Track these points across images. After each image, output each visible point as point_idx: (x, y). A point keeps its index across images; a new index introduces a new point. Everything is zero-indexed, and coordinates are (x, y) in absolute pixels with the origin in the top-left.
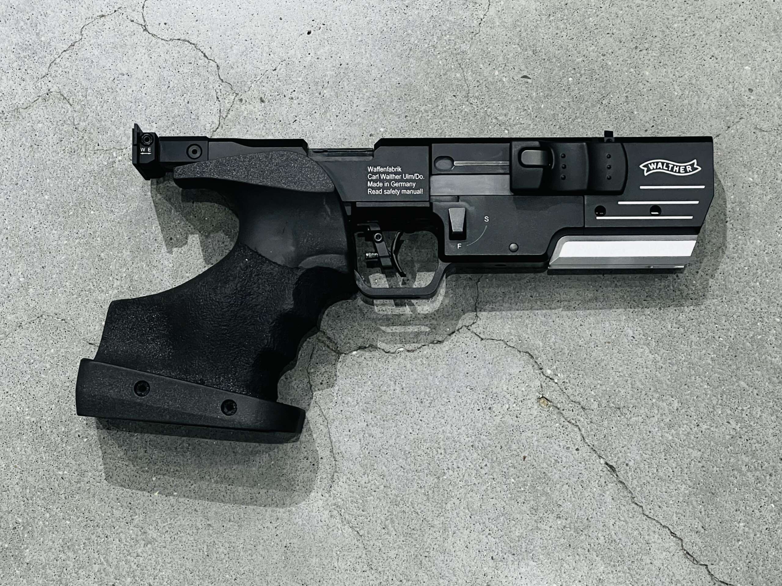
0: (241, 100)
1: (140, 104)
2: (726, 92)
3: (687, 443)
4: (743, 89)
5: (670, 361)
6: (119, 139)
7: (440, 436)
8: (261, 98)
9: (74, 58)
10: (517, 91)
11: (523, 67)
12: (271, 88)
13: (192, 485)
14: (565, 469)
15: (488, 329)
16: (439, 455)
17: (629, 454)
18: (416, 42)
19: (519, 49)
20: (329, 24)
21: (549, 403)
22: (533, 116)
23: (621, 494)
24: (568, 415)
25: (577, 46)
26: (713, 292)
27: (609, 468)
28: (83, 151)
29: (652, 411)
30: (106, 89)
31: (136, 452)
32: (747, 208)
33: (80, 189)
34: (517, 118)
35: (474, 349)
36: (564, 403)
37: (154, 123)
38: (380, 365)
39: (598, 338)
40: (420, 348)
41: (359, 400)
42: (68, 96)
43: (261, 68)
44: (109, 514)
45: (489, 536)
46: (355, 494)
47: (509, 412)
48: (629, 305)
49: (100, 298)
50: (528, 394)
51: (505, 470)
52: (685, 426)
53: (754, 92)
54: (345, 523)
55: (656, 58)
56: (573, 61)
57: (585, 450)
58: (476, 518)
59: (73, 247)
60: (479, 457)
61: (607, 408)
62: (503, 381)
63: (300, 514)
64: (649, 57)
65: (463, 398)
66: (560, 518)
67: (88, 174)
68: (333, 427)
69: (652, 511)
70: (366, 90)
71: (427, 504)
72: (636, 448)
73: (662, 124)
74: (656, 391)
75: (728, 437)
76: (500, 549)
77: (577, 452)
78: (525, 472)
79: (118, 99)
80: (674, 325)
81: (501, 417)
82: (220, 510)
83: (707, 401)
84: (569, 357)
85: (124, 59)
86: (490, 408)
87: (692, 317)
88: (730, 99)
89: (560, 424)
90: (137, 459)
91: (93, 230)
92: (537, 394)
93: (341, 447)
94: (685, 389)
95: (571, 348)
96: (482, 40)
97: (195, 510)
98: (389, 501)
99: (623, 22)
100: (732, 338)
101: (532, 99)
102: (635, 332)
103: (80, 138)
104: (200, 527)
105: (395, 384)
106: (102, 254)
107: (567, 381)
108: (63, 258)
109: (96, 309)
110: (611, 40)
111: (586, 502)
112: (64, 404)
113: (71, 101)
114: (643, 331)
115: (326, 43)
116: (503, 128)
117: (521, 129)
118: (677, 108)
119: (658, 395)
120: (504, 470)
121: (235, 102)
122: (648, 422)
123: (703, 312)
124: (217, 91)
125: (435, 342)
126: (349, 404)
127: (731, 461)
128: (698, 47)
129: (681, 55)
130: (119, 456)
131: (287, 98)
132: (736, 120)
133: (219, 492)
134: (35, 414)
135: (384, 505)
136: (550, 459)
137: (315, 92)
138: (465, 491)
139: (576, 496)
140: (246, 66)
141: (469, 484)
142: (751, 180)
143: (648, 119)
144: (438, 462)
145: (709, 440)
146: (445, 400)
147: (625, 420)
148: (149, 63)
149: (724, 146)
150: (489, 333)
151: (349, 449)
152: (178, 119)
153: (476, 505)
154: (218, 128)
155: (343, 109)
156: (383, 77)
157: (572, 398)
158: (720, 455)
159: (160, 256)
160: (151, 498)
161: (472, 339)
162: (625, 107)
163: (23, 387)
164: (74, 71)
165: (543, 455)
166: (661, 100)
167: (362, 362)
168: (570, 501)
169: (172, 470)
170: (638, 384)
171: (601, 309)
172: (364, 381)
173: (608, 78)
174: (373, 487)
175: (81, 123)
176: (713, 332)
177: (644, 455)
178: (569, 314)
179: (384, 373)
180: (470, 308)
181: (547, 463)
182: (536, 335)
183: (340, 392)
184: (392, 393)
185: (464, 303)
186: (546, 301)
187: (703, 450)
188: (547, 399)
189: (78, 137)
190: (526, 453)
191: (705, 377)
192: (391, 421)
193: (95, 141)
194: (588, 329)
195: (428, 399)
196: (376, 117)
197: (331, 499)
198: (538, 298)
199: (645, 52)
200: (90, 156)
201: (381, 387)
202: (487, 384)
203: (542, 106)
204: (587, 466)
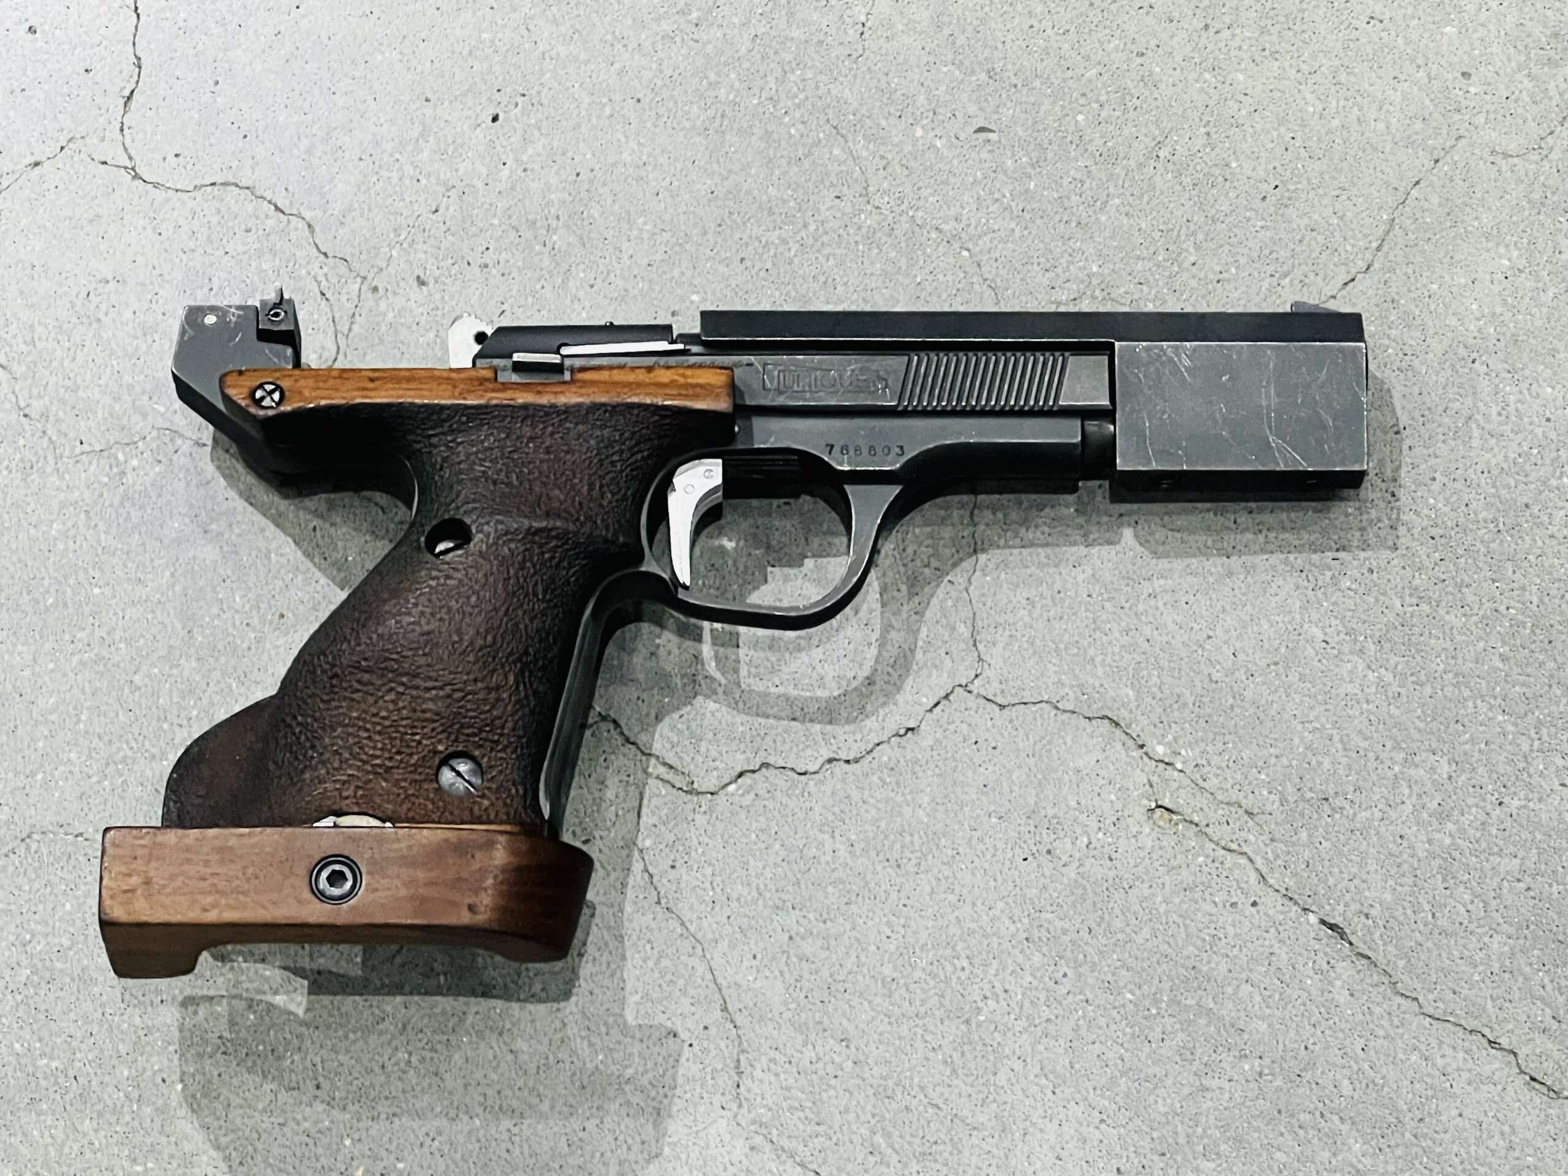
0: (375, 289)
1: (156, 337)
2: (1416, 89)
3: (1484, 845)
4: (1450, 76)
5: (1414, 679)
6: (125, 421)
8: (418, 277)
10: (970, 162)
11: (972, 109)
12: (435, 251)
13: (433, 1140)
14: (1236, 951)
15: (1010, 684)
16: (959, 973)
17: (1367, 894)
18: (731, 97)
19: (957, 73)
20: (534, 92)
21: (1174, 817)
22: (1016, 209)
23: (1368, 981)
24: (1219, 834)
25: (1080, 46)
26: (1476, 515)
27: (1330, 931)
28: (52, 462)
29: (1397, 791)
30: (74, 319)
31: (295, 1093)
32: (1512, 325)
33: (61, 546)
34: (983, 220)
35: (988, 731)
36: (1206, 809)
38: (792, 804)
39: (1251, 658)
40: (870, 751)
41: (762, 887)
43: (405, 213)
45: (1103, 1126)
46: (793, 1091)
47: (1092, 853)
49: (149, 773)
50: (1124, 806)
51: (1109, 977)
52: (1474, 810)
53: (1474, 78)
54: (784, 1157)
55: (1253, 42)
56: (1079, 79)
57: (1272, 903)
58: (1067, 1091)
59: (71, 675)
60: (1046, 960)
61: (1301, 805)
62: (1065, 789)
63: (684, 1157)
64: (1237, 43)
65: (987, 840)
66: (1246, 1056)
67: (71, 509)
68: (716, 955)
69: (1441, 1005)
70: (643, 219)
71: (956, 1082)
72: (1379, 878)
73: (1295, 179)
74: (1397, 747)
76: (1132, 1149)
77: (1253, 910)
78: (1151, 971)
79: (104, 336)
80: (1407, 599)
81: (1077, 864)
83: (1508, 747)
84: (1197, 710)
85: (102, 247)
86: (1049, 852)
87: (1443, 577)
88: (1427, 102)
89: (1207, 857)
91: (105, 629)
92: (1145, 802)
94: (1457, 731)
95: (1199, 690)
96: (874, 68)
98: (871, 1092)
100: (1535, 603)
101: (1005, 172)
103: (40, 434)
105: (833, 837)
106: (137, 679)
107: (1204, 762)
108: (52, 701)
110: (1150, 20)
111: (1294, 1011)
112: (116, 1019)
114: (1344, 626)
115: (536, 133)
116: (956, 245)
117: (995, 243)
118: (1319, 140)
120: (1106, 979)
121: (363, 297)
122: (1394, 816)
123: (1462, 560)
124: (321, 278)
125: (902, 732)
126: (743, 900)
129: (1305, 27)
130: (260, 1107)
131: (475, 268)
132: (1448, 144)
133: (494, 1144)
134: (56, 1052)
135: (862, 1102)
136: (1202, 935)
137: (534, 242)
138: (1031, 1039)
139: (1271, 1004)
140: (371, 215)
141: (1037, 1022)
142: (1507, 263)
143: (1263, 175)
144: (960, 987)
145: (1531, 828)
146: (950, 852)
147: (1344, 821)
148: (157, 245)
149: (1435, 200)
150: (1013, 691)
151: (761, 998)
153: (1061, 1064)
154: (336, 359)
155: (601, 268)
156: (675, 184)
157: (1220, 796)
158: (1560, 856)
159: (265, 657)
161: (981, 710)
162: (1211, 157)
163: (19, 998)
165: (1182, 929)
166: (1282, 130)
167: (753, 805)
168: (1262, 1019)
169: (383, 1116)
170: (1357, 741)
171: (1244, 594)
172: (763, 846)
173: (1159, 102)
174: (830, 1068)
175: (34, 403)
176: (1493, 600)
177: (1399, 888)
178: (1179, 619)
179: (805, 819)
180: (963, 646)
181: (1194, 945)
182: (1117, 678)
183: (718, 879)
184: (829, 859)
185: (946, 638)
186: (1123, 599)
187: (1521, 854)
188: (1167, 809)
189: (33, 435)
190: (1146, 932)
191: (1495, 698)
192: (841, 920)
193: (71, 435)
194: (1226, 642)
195: (912, 856)
196: (676, 273)
197: (744, 1111)
198: (1105, 596)
199: (1226, 34)
200: (68, 471)
201: (805, 850)
202: (1032, 800)
203: (1032, 186)
204: (1283, 935)
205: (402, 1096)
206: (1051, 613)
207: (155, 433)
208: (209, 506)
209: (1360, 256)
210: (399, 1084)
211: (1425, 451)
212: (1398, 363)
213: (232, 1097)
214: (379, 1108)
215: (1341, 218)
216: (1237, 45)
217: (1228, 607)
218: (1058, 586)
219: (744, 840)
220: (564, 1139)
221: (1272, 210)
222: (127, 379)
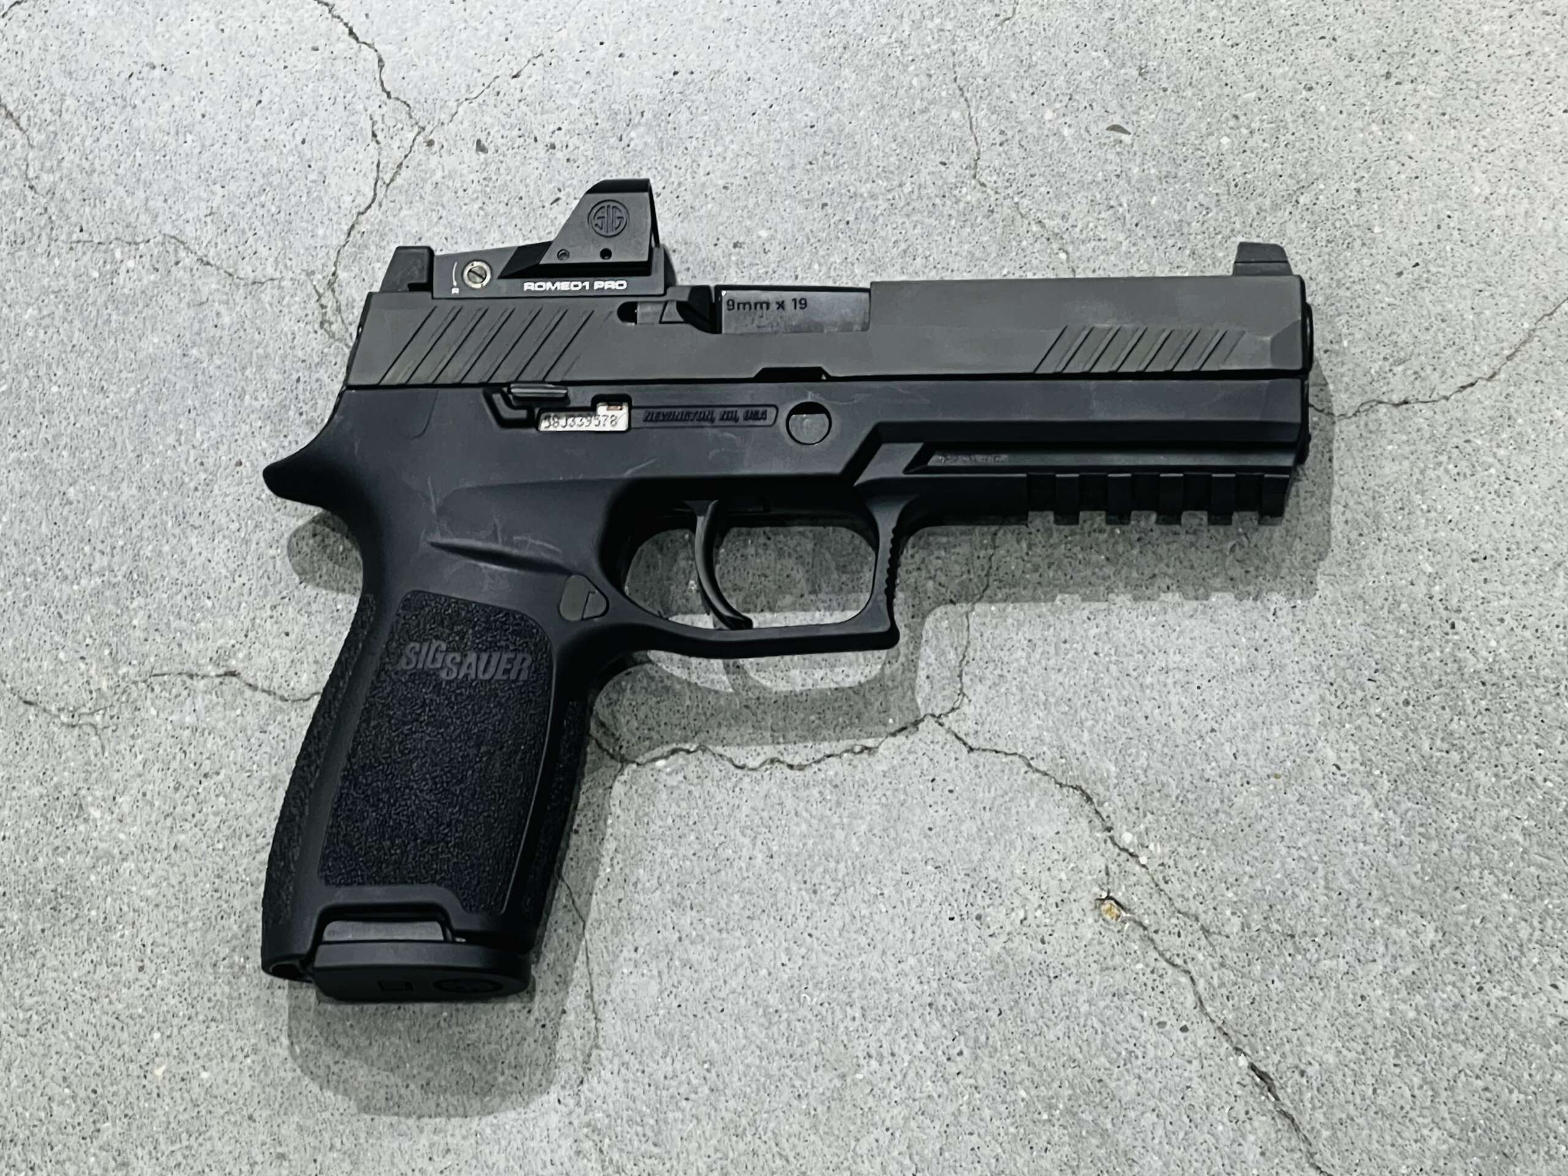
0: (430, 143)
1: (189, 138)
3: (1450, 1029)
5: (1422, 830)
6: (132, 219)
7: (853, 974)
8: (479, 142)
9: (38, 21)
10: (1094, 160)
11: (1113, 105)
12: (504, 119)
13: (246, 1056)
14: (1150, 1074)
15: (987, 727)
16: (848, 1022)
17: (1309, 1049)
18: (860, 30)
19: (1106, 61)
21: (1124, 914)
22: (1130, 223)
23: (1285, 1143)
24: (1166, 945)
25: (1246, 63)
26: (1537, 670)
27: (1258, 1080)
28: (45, 242)
29: (1371, 947)
30: (109, 99)
31: (117, 969)
33: (30, 333)
34: (1091, 225)
35: (949, 771)
36: (1160, 915)
37: (218, 186)
38: (718, 799)
39: (1252, 764)
40: (818, 762)
41: (664, 877)
42: (16, 109)
43: (484, 71)
44: (42, 1115)
46: (638, 1103)
47: (1025, 930)
48: (1333, 689)
49: (57, 594)
50: (1073, 889)
51: (1008, 1068)
52: (1449, 988)
55: (1435, 103)
56: (1235, 99)
57: (1202, 1030)
60: (944, 1032)
61: (1264, 935)
62: (1014, 854)
63: (504, 1143)
64: (1418, 99)
65: (916, 887)
67: (52, 296)
68: (595, 937)
70: (730, 137)
71: (812, 1138)
72: (1326, 1035)
73: (1439, 262)
74: (1384, 899)
75: (1551, 1022)
77: (1182, 1035)
78: (1053, 1072)
79: (135, 123)
80: (1438, 742)
81: (1004, 938)
82: (310, 1123)
83: (1506, 931)
84: (1179, 804)
85: (160, 28)
86: (979, 917)
87: (1483, 728)
89: (1147, 966)
90: (120, 986)
91: (52, 431)
92: (1096, 889)
93: (612, 990)
94: (1454, 898)
95: (1186, 784)
96: (1019, 35)
97: (250, 1118)
98: (720, 1125)
99: (1360, 14)
101: (1129, 182)
102: (1343, 755)
103: (39, 210)
104: (259, 1158)
105: (754, 843)
106: (71, 492)
107: (1171, 863)
109: (46, 619)
110: (1329, 52)
111: (1196, 1156)
113: (23, 122)
114: (1362, 755)
115: (644, 20)
116: (1055, 246)
117: (1098, 252)
118: (1477, 225)
119: (1388, 910)
120: (1004, 1069)
121: (415, 148)
122: (1361, 973)
123: (1510, 716)
124: (375, 118)
125: (857, 749)
126: (640, 886)
127: (1556, 1079)
128: (1536, 83)
129: (1495, 100)
130: (75, 975)
131: (540, 146)
135: (707, 1135)
136: (1119, 1048)
137: (610, 134)
138: (906, 1112)
139: (1173, 1141)
140: (448, 64)
141: (918, 1095)
143: (1405, 248)
144: (845, 1038)
145: (1506, 1024)
146: (873, 890)
147: (1305, 964)
148: (217, 41)
150: (988, 736)
151: (631, 995)
152: (275, 179)
153: (931, 1146)
154: (369, 206)
156: (776, 108)
157: (1179, 903)
158: (1530, 1064)
159: (209, 504)
160: (144, 1082)
161: (947, 747)
162: (1355, 216)
164: (36, 50)
165: (1099, 1037)
166: (1440, 205)
167: (678, 787)
168: (1159, 1154)
169: (201, 1017)
170: (1343, 881)
171: (1262, 694)
172: (679, 833)
173: (1316, 142)
174: (684, 1089)
175: (44, 176)
176: (1532, 766)
177: (1345, 1052)
178: (1186, 703)
179: (730, 816)
180: (948, 674)
181: (1106, 1056)
182: (1102, 748)
183: (619, 856)
184: (744, 866)
185: (932, 660)
186: (1131, 668)
187: (1488, 1049)
188: (1117, 903)
189: (33, 209)
190: (1060, 1029)
191: (1505, 874)
192: (738, 933)
193: (74, 219)
194: (1230, 740)
195: (832, 884)
196: (751, 202)
197: (581, 1111)
198: (1114, 658)
199: (1408, 86)
200: (59, 255)
201: (720, 850)
202: (975, 858)
203: (1154, 201)
204: (1207, 1070)
205: (226, 1001)
206: (1052, 662)
207: (160, 238)
208: (196, 327)
209: (1487, 360)
210: (227, 989)
211: (1501, 588)
212: (1496, 486)
213: (49, 955)
214: (198, 1007)
215: (1478, 314)
216: (1416, 101)
217: (1242, 703)
218: (1065, 635)
219: (659, 823)
220: (383, 1092)
221: (1406, 287)
222: (146, 175)
